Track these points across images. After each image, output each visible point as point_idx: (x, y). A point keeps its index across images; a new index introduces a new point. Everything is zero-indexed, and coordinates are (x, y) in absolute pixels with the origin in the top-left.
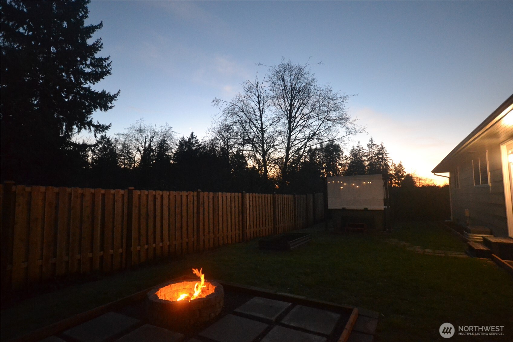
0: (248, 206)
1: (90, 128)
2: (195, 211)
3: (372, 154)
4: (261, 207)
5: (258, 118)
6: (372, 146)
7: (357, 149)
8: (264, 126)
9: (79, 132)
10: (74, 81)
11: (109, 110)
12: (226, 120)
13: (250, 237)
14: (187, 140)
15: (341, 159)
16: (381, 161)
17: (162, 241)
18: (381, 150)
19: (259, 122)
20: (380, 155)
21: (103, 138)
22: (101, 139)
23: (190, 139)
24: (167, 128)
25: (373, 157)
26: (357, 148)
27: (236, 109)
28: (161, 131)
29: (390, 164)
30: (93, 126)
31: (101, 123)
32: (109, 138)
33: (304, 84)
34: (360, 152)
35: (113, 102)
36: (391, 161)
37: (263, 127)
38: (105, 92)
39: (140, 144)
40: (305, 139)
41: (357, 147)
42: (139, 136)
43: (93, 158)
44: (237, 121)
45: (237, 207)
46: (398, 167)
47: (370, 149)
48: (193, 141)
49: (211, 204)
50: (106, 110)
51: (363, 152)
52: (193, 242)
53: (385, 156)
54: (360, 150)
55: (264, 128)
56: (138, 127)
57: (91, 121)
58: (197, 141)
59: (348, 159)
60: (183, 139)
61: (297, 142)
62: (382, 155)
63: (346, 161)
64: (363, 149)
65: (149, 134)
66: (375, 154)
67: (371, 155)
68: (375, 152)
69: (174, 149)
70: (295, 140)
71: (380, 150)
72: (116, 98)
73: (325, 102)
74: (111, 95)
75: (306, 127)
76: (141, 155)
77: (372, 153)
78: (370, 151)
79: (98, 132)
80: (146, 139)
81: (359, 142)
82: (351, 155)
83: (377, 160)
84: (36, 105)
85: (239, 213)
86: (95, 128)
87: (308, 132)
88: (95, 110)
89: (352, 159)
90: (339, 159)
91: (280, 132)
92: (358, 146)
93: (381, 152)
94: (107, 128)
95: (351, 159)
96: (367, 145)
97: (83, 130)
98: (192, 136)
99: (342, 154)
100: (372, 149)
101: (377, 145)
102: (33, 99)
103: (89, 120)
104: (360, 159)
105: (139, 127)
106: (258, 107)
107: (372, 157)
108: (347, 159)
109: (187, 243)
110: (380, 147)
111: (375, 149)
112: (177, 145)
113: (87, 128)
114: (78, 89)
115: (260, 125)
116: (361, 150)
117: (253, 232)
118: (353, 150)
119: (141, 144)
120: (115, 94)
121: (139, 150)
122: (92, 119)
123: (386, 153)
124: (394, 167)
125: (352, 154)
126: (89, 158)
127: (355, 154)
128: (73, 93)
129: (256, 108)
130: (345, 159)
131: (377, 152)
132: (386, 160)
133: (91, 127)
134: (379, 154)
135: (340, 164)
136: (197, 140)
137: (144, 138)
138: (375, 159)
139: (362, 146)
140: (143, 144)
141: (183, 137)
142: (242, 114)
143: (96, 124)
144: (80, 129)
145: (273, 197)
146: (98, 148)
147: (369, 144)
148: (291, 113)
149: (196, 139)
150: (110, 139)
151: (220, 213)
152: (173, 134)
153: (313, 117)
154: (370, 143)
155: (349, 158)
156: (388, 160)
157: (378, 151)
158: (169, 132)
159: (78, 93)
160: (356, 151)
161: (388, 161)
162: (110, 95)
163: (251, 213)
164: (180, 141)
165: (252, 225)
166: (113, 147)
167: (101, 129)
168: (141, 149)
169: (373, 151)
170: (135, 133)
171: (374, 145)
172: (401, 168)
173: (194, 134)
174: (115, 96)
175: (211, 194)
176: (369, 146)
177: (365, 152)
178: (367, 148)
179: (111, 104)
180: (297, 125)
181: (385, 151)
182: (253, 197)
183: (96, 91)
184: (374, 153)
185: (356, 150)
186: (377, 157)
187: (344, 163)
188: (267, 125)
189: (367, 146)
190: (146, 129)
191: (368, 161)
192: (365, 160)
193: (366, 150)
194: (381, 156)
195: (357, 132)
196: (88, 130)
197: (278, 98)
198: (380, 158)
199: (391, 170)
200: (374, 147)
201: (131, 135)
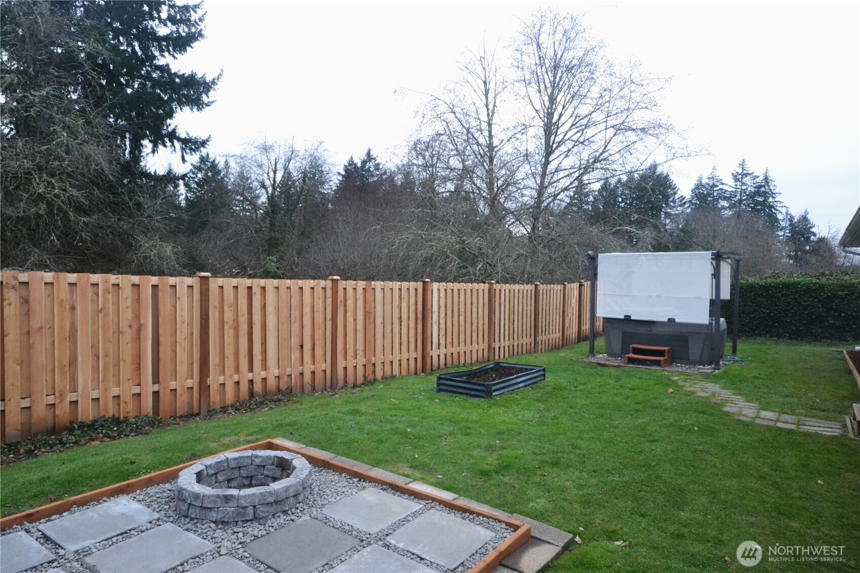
0: (435, 308)
1: (173, 145)
2: (329, 316)
3: (741, 194)
4: (462, 310)
5: (484, 126)
6: (742, 178)
7: (708, 184)
8: (496, 142)
9: (153, 152)
10: (140, 53)
11: (206, 110)
12: (418, 130)
13: (439, 364)
14: (359, 165)
15: (672, 204)
16: (760, 210)
17: (265, 367)
18: (764, 186)
19: (486, 133)
20: (760, 196)
21: (203, 160)
22: (201, 163)
23: (364, 163)
24: (316, 144)
25: (744, 200)
26: (707, 181)
27: (440, 107)
28: (303, 149)
29: (780, 217)
30: (179, 139)
31: (193, 135)
32: (214, 161)
33: (581, 54)
34: (715, 189)
35: (210, 94)
36: (784, 210)
37: (494, 145)
38: (196, 74)
39: (265, 175)
40: (580, 169)
41: (709, 178)
42: (264, 160)
43: (187, 199)
44: (442, 132)
45: (412, 308)
46: (799, 221)
47: (738, 183)
48: (371, 165)
49: (360, 303)
50: (199, 109)
51: (721, 189)
52: (325, 371)
53: (771, 200)
54: (714, 186)
55: (496, 147)
56: (260, 141)
57: (174, 131)
58: (377, 167)
59: (686, 206)
60: (351, 163)
61: (561, 174)
62: (765, 197)
63: (681, 208)
64: (723, 184)
65: (282, 155)
66: (747, 195)
67: (738, 197)
68: (749, 189)
69: (334, 181)
70: (557, 170)
71: (760, 187)
72: (215, 87)
73: (625, 92)
74: (207, 81)
75: (582, 143)
76: (268, 196)
77: (743, 191)
78: (738, 187)
79: (188, 151)
80: (276, 164)
81: (714, 168)
82: (693, 197)
83: (751, 207)
84: (76, 102)
85: (416, 319)
86: (183, 144)
87: (586, 154)
88: (181, 109)
89: (696, 204)
90: (667, 204)
91: (527, 155)
92: (711, 176)
93: (763, 189)
94: (204, 143)
95: (693, 204)
96: (733, 174)
97: (161, 147)
98: (369, 157)
99: (675, 193)
100: (743, 184)
101: (754, 175)
102: (71, 89)
103: (170, 129)
104: (713, 205)
105: (262, 142)
106: (485, 102)
107: (740, 201)
108: (685, 203)
109: (313, 373)
110: (761, 178)
111: (748, 183)
112: (339, 174)
113: (168, 144)
114: (149, 69)
115: (487, 139)
116: (716, 186)
117: (446, 355)
118: (699, 186)
119: (268, 173)
120: (214, 79)
121: (263, 186)
122: (176, 126)
123: (775, 192)
124: (788, 223)
125: (696, 195)
126: (182, 197)
127: (703, 193)
128: (141, 76)
129: (481, 104)
130: (680, 206)
131: (753, 190)
132: (772, 207)
133: (176, 142)
134: (757, 193)
135: (668, 215)
136: (378, 164)
137: (273, 163)
138: (748, 206)
139: (720, 178)
140: (272, 174)
141: (352, 158)
142: (451, 117)
143: (183, 136)
144: (155, 146)
145: (489, 290)
146: (196, 180)
147: (738, 173)
148: (550, 115)
149: (376, 162)
150: (217, 162)
151: (379, 320)
152: (326, 154)
153: (596, 124)
154: (740, 171)
155: (690, 201)
156: (778, 208)
157: (755, 187)
158: (319, 151)
159: (148, 76)
160: (705, 187)
161: (777, 210)
162: (205, 80)
163: (442, 321)
164: (345, 166)
165: (442, 342)
166: (222, 178)
167: (193, 147)
168: (268, 183)
169: (744, 187)
170: (256, 153)
171: (746, 175)
172: (807, 225)
173: (372, 153)
174: (213, 82)
175: (361, 284)
176: (736, 178)
177: (726, 191)
178: (732, 183)
179: (208, 97)
180: (562, 139)
181: (772, 188)
182: (446, 290)
183: (181, 73)
184: (745, 193)
185: (707, 186)
186: (753, 200)
187: (677, 212)
188: (503, 140)
189: (731, 176)
190: (276, 146)
191: (730, 209)
192: (724, 208)
193: (729, 184)
194: (761, 199)
195: (689, 155)
196: (169, 149)
197: (527, 83)
198: (759, 203)
199: (781, 230)
200: (747, 180)
201: (249, 157)
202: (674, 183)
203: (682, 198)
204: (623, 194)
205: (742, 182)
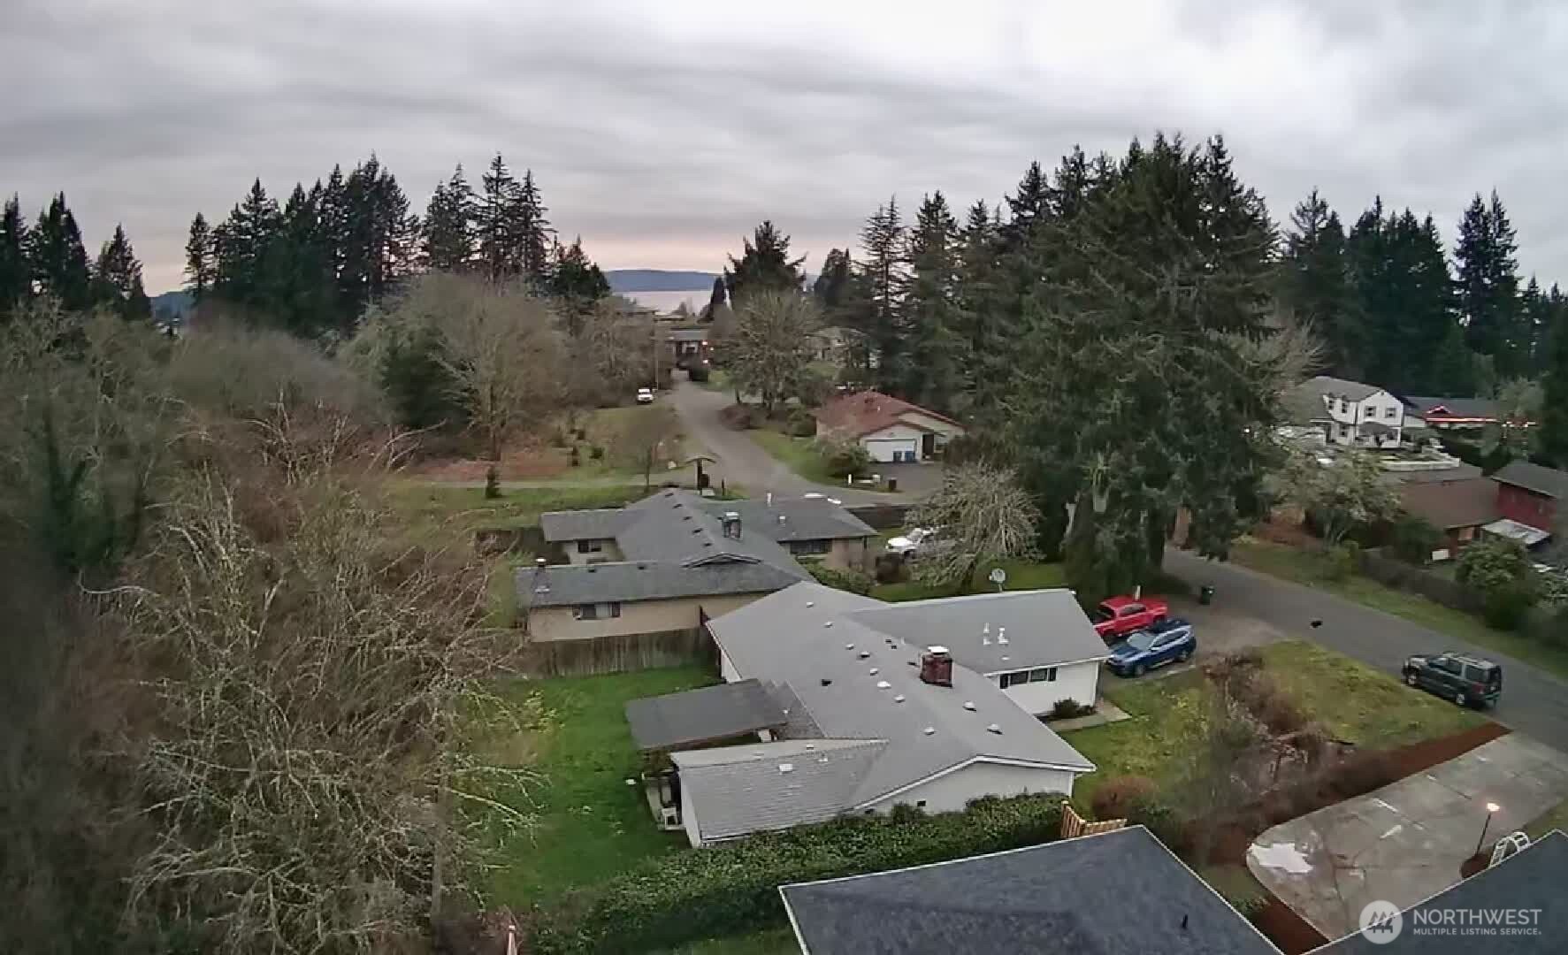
202: (402, 193)
203: (415, 218)
204: (323, 211)
205: (497, 192)
